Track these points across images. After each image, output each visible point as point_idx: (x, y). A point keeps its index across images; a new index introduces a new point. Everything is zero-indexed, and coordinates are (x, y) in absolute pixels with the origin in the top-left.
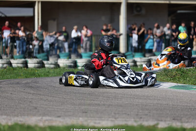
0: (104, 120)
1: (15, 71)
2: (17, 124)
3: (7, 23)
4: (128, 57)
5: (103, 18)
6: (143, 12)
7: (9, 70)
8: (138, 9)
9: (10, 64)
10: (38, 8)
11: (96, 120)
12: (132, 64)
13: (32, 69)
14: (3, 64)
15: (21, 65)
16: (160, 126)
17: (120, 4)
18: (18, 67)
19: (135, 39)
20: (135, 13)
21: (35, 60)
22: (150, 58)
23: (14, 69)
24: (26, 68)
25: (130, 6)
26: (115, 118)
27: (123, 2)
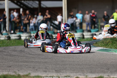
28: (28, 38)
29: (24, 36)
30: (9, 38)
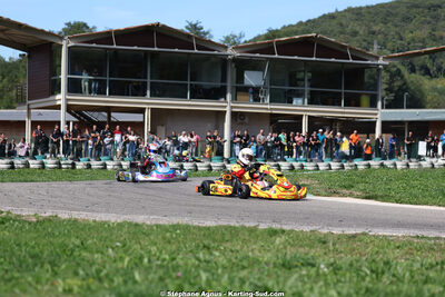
3: (118, 127)
5: (209, 126)
6: (246, 120)
8: (242, 117)
9: (121, 165)
10: (148, 114)
17: (225, 112)
20: (239, 121)
25: (234, 115)
27: (228, 110)
28: (116, 167)
29: (110, 165)
30: (89, 166)
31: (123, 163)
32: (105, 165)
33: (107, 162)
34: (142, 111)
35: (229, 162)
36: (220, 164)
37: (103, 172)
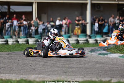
0: (77, 77)
1: (21, 46)
2: (22, 80)
3: (15, 16)
4: (92, 37)
5: (76, 13)
6: (102, 9)
7: (17, 45)
8: (98, 7)
9: (18, 42)
11: (72, 77)
12: (95, 42)
13: (31, 45)
14: (13, 42)
15: (24, 42)
16: (112, 81)
17: (87, 4)
18: (23, 44)
19: (96, 26)
20: (97, 9)
21: (33, 39)
22: (106, 38)
23: (20, 45)
24: (27, 44)
25: (93, 5)
26: (84, 76)
27: (89, 2)
28: (14, 42)
31: (19, 40)
32: (7, 41)
33: (9, 40)
34: (31, 4)
35: (90, 37)
36: (84, 39)
37: (6, 46)
